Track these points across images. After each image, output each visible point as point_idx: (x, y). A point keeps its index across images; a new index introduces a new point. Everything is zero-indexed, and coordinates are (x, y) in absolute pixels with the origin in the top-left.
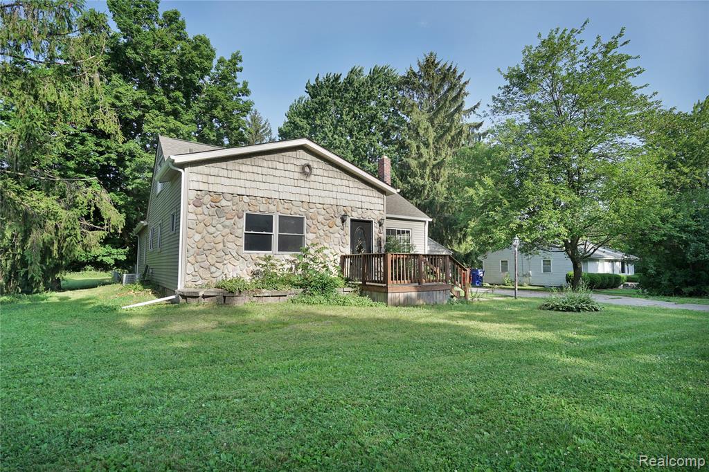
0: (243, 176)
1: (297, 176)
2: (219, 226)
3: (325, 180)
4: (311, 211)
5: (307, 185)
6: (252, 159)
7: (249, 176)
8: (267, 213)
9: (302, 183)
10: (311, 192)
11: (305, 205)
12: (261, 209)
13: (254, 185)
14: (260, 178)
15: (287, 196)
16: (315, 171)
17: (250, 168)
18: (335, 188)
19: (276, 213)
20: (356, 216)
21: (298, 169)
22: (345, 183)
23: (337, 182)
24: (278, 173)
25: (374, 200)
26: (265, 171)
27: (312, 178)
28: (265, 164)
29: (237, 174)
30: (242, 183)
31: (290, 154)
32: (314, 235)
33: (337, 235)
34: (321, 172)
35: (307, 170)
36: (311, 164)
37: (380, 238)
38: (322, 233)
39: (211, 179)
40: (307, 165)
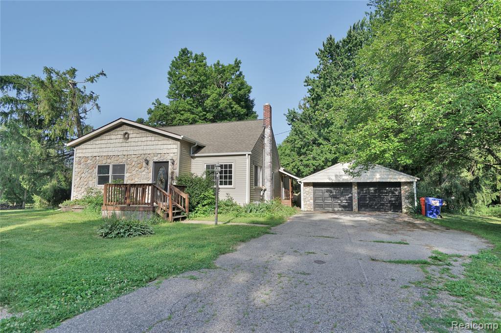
0: (97, 146)
1: (121, 140)
2: (87, 173)
3: (137, 140)
4: (129, 160)
5: (127, 144)
7: (99, 146)
8: (107, 164)
9: (124, 144)
10: (129, 149)
11: (126, 157)
12: (103, 163)
13: (101, 150)
14: (104, 146)
15: (117, 153)
16: (130, 136)
18: (142, 144)
19: (111, 163)
20: (156, 159)
21: (122, 137)
22: (149, 139)
23: (144, 139)
24: (112, 141)
25: (169, 146)
26: (106, 142)
27: (130, 140)
29: (94, 146)
30: (96, 150)
31: (118, 129)
32: (130, 174)
33: (144, 173)
34: (134, 135)
35: (126, 136)
36: (129, 132)
37: (173, 173)
38: (134, 172)
39: (84, 151)
40: (126, 133)
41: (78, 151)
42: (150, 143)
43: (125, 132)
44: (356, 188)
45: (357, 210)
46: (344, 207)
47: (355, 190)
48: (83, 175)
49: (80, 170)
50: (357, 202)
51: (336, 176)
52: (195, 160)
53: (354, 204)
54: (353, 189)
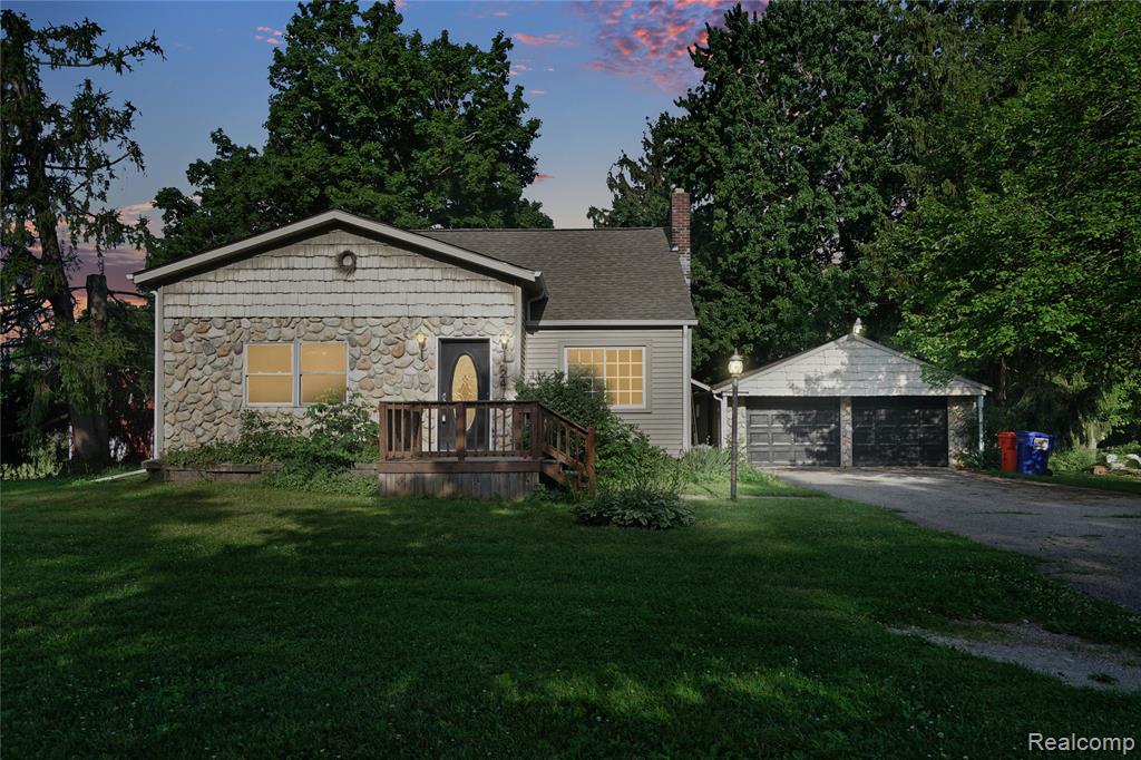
0: (240, 288)
1: (330, 274)
2: (208, 369)
3: (383, 274)
4: (359, 331)
5: (349, 287)
6: (254, 259)
7: (249, 287)
8: (280, 343)
9: (340, 286)
10: (357, 299)
11: (347, 323)
12: (270, 336)
13: (257, 299)
14: (267, 287)
15: (314, 312)
16: (361, 263)
17: (251, 275)
18: (403, 287)
19: (295, 340)
20: (449, 332)
21: (332, 263)
22: (426, 273)
23: (408, 274)
24: (295, 275)
25: (489, 299)
26: (274, 275)
27: (358, 274)
28: (275, 263)
29: (231, 287)
30: (239, 299)
31: (317, 240)
32: (365, 373)
33: (411, 370)
34: (374, 262)
35: (348, 262)
36: (354, 250)
37: (503, 370)
38: (378, 368)
39: (194, 300)
40: (347, 254)
41: (170, 300)
42: (429, 286)
43: (342, 249)
44: (849, 409)
45: (849, 464)
46: (819, 455)
47: (846, 415)
48: (196, 373)
49: (180, 357)
50: (850, 445)
51: (808, 380)
52: (536, 335)
53: (843, 448)
54: (843, 413)
